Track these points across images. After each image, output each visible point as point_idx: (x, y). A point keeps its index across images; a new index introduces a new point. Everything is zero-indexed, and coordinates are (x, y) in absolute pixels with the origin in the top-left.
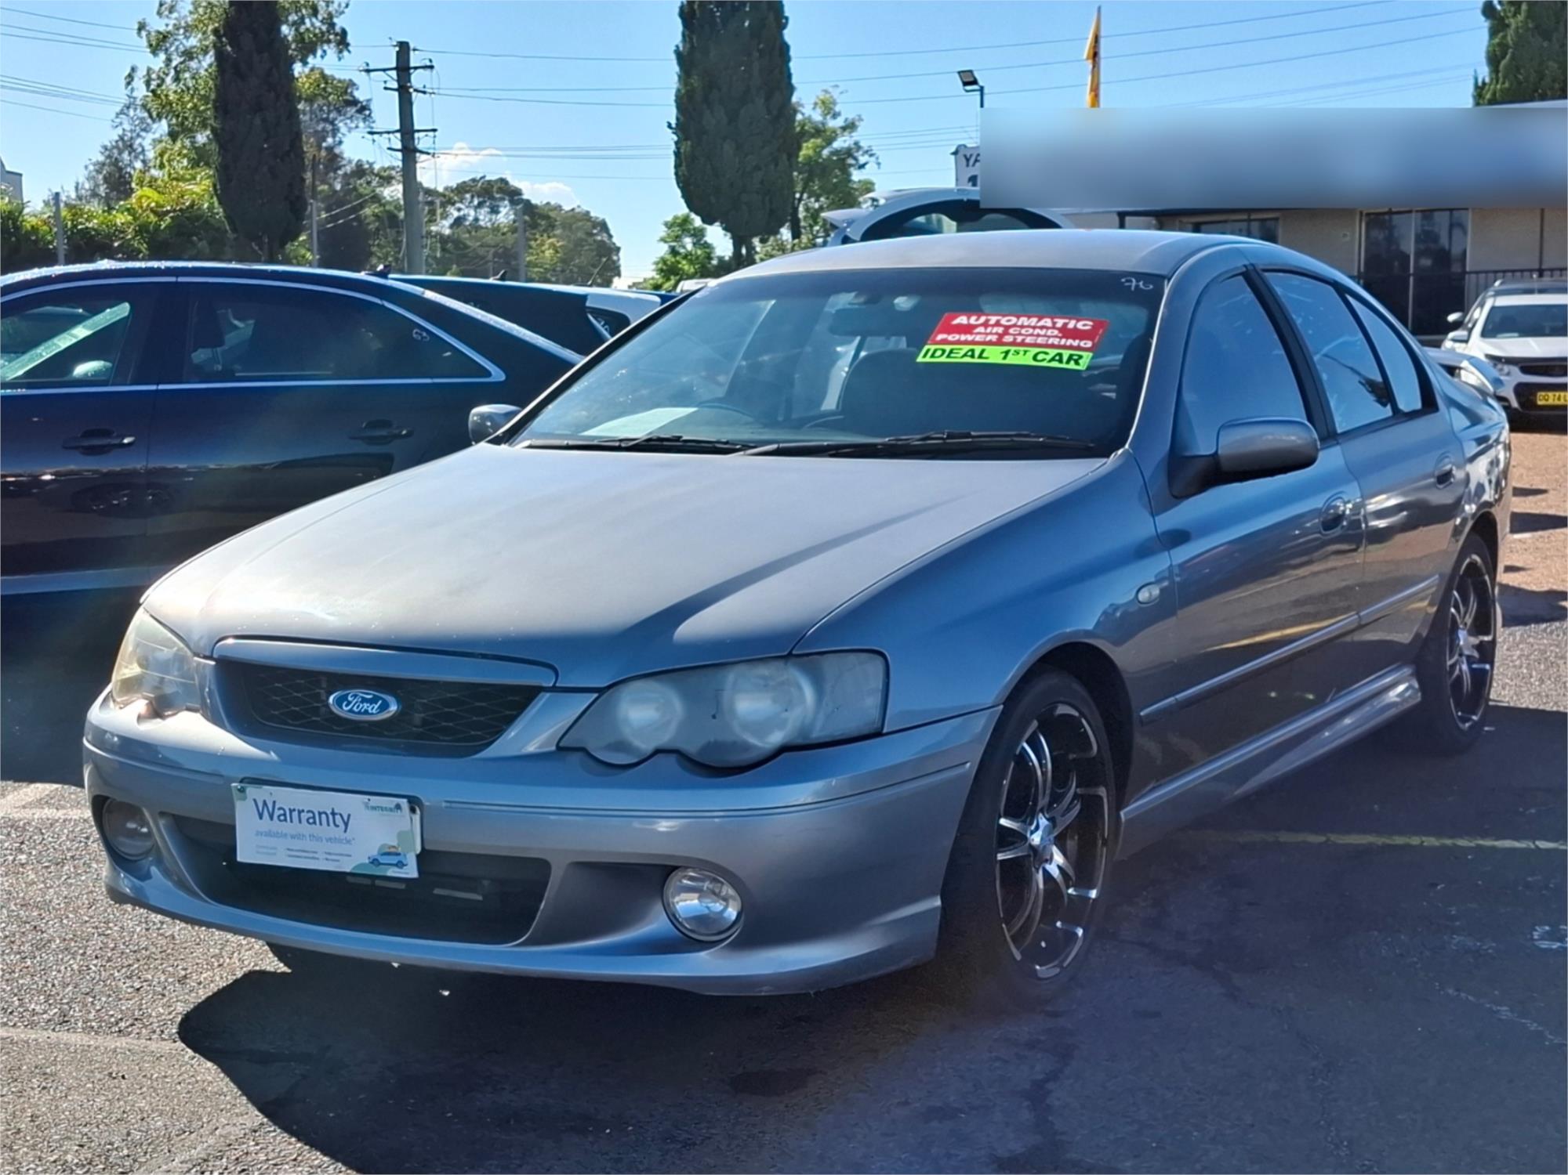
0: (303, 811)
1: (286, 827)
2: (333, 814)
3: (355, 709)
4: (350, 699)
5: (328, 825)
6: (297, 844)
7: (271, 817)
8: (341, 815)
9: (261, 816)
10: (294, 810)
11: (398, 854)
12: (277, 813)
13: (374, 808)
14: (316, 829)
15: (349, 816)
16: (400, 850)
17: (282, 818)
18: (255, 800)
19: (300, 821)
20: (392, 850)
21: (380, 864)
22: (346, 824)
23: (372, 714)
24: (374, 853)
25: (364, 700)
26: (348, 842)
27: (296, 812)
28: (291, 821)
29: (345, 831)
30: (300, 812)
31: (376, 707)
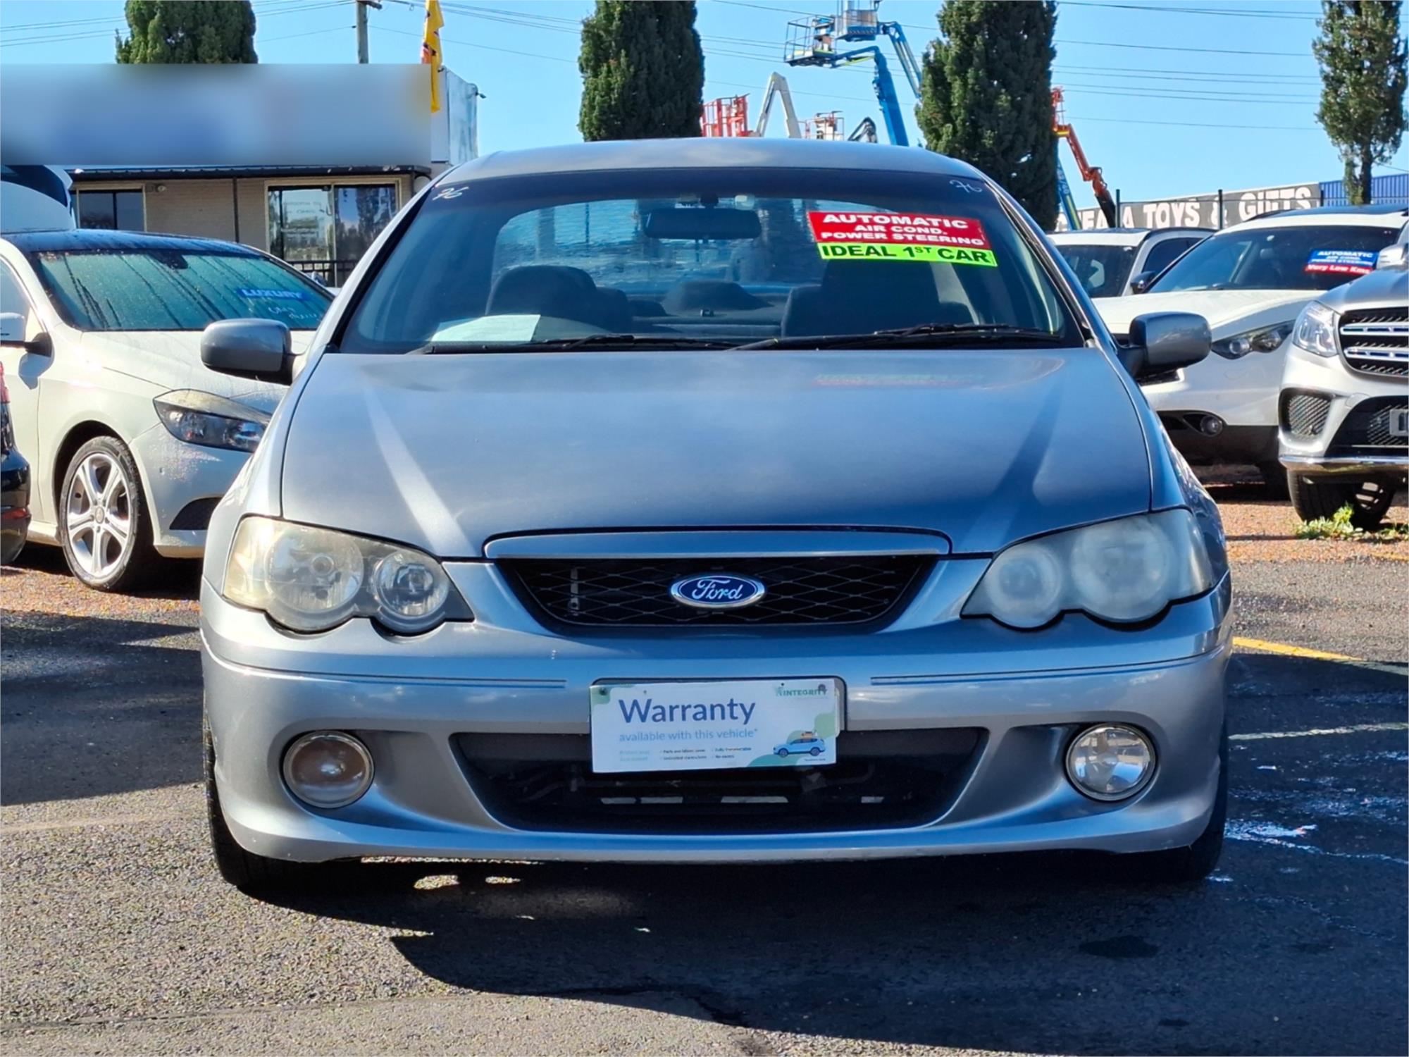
0: (689, 706)
1: (665, 727)
2: (732, 705)
3: (709, 596)
4: (699, 586)
5: (723, 717)
6: (679, 745)
7: (643, 718)
8: (742, 706)
9: (628, 719)
10: (677, 707)
11: (813, 740)
12: (651, 712)
13: (789, 693)
14: (706, 725)
15: (753, 705)
16: (816, 735)
17: (659, 717)
18: (621, 703)
19: (684, 718)
20: (809, 736)
21: (788, 753)
22: (748, 715)
23: (734, 599)
24: (782, 741)
25: (719, 586)
26: (750, 734)
27: (680, 709)
28: (672, 719)
29: (746, 722)
30: (684, 709)
31: (737, 592)
